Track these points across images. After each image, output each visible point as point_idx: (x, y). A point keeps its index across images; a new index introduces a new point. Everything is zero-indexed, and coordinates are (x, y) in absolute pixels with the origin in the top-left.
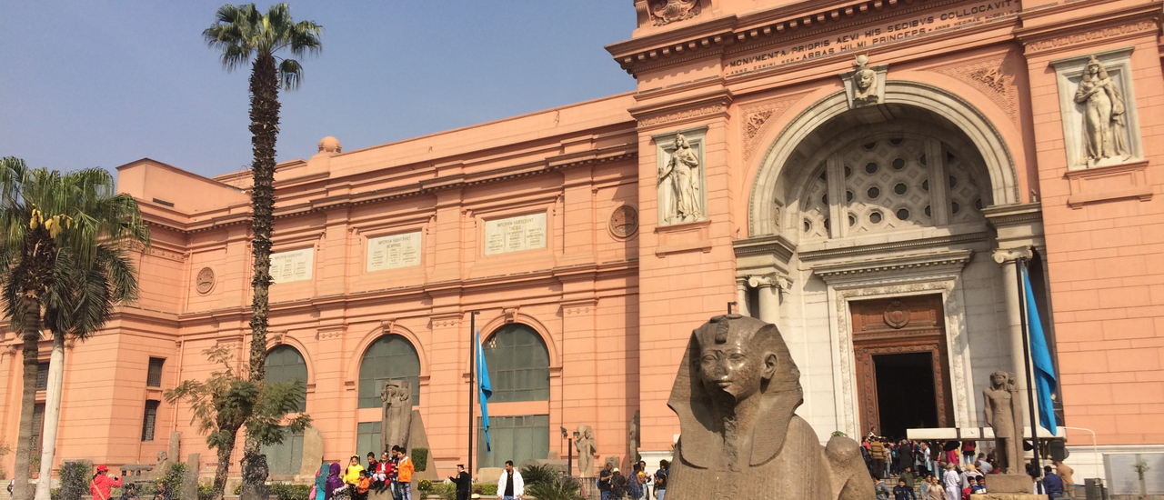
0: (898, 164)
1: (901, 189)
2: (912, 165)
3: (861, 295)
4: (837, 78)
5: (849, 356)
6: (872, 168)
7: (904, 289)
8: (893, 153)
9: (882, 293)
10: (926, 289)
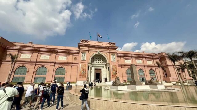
0: (99, 59)
1: (99, 61)
2: (100, 59)
3: (96, 68)
4: (97, 51)
5: (94, 73)
6: (97, 59)
7: (99, 68)
8: (99, 58)
9: (97, 68)
10: (100, 68)
